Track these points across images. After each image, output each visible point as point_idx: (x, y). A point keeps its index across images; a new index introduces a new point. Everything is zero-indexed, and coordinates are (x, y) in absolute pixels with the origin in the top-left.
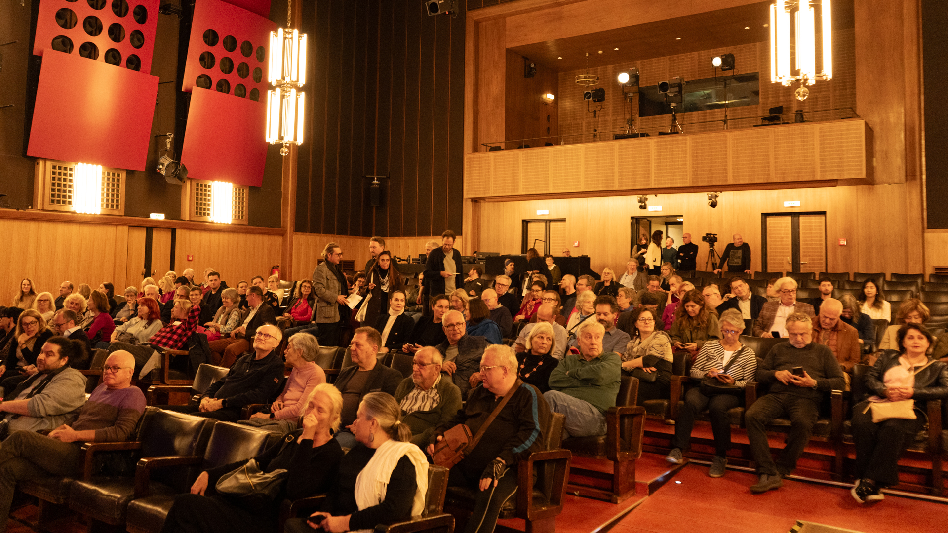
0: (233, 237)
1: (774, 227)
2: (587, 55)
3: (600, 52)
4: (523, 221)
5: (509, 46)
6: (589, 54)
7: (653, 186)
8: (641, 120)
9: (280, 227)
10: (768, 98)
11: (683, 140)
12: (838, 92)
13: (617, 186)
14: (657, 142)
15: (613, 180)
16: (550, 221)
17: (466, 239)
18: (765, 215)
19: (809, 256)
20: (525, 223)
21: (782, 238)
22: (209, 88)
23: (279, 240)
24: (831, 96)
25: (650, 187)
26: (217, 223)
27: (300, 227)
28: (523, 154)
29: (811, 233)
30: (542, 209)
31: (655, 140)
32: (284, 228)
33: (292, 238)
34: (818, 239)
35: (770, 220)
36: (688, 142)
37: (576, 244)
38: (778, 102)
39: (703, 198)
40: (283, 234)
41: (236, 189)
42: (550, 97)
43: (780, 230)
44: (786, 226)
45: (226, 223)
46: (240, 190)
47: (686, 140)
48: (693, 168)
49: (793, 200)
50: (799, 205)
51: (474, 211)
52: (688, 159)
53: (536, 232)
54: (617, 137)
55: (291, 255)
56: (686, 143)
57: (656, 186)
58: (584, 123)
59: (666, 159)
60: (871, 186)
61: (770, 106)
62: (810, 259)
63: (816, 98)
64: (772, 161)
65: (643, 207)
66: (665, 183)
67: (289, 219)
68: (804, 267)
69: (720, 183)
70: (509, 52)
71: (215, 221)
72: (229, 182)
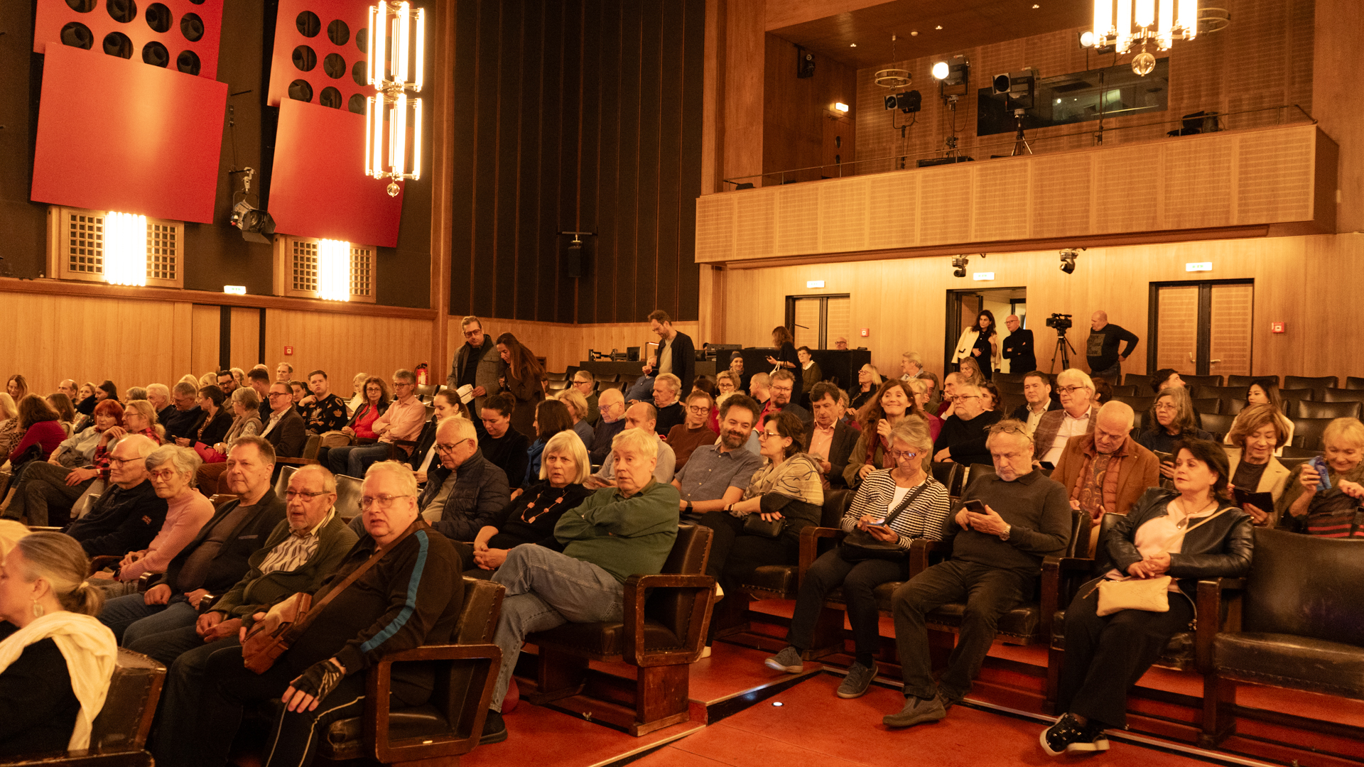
0: (355, 322)
1: (1170, 304)
2: (894, 39)
3: (914, 33)
4: (788, 298)
5: (771, 27)
6: (897, 37)
7: (973, 240)
8: (981, 140)
9: (429, 308)
10: (1182, 99)
11: (1021, 165)
12: (1297, 86)
13: (919, 240)
14: (981, 170)
15: (913, 230)
16: (828, 297)
17: (704, 325)
18: (1156, 286)
19: (1225, 350)
20: (791, 301)
21: (1183, 322)
22: (309, 100)
23: (425, 327)
24: (1286, 93)
25: (968, 241)
26: (327, 300)
27: (457, 308)
28: (780, 193)
29: (1229, 314)
30: (815, 279)
31: (979, 167)
32: (434, 308)
33: (445, 325)
34: (1241, 323)
35: (1164, 293)
36: (1029, 168)
37: (864, 333)
38: (1198, 106)
39: (1051, 260)
40: (433, 318)
41: (356, 251)
42: (841, 108)
43: (1179, 310)
44: (1188, 304)
45: (341, 300)
46: (362, 252)
47: (1026, 165)
48: (1035, 209)
49: (1201, 261)
50: (1211, 269)
51: (717, 284)
52: (1028, 196)
53: (807, 313)
54: (923, 164)
55: (445, 348)
56: (1025, 171)
57: (978, 240)
58: (894, 147)
59: (995, 196)
60: (1331, 236)
61: (1184, 112)
62: (1225, 356)
63: (1262, 97)
64: (1161, 197)
65: (960, 274)
66: (991, 235)
67: (441, 296)
68: (1216, 368)
69: (1077, 233)
70: (770, 36)
71: (324, 298)
72: (344, 240)
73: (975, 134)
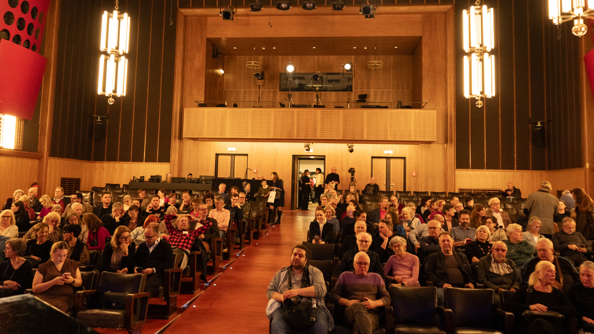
0: (15, 160)
1: (377, 164)
2: (254, 49)
3: (264, 48)
4: (216, 154)
5: (209, 36)
6: (256, 49)
7: (319, 138)
8: (281, 93)
9: (37, 152)
10: (357, 88)
11: (338, 112)
12: (395, 89)
13: (296, 136)
14: (322, 112)
15: (293, 132)
16: (235, 155)
17: (174, 165)
18: (373, 157)
19: (395, 181)
21: (381, 171)
23: (36, 162)
24: (391, 91)
25: (317, 138)
26: (5, 149)
27: (53, 153)
29: (396, 169)
30: (232, 147)
31: (321, 110)
32: (40, 152)
33: (47, 161)
34: (400, 172)
35: (374, 160)
36: (341, 113)
37: (255, 171)
38: (363, 92)
39: (344, 147)
40: (40, 158)
41: (19, 122)
42: (221, 72)
43: (380, 167)
44: (383, 165)
45: (9, 148)
46: (21, 122)
47: (339, 112)
48: (343, 129)
49: (388, 150)
50: (392, 153)
51: (180, 146)
52: (341, 123)
53: (224, 162)
55: (46, 174)
56: (339, 114)
57: (321, 138)
59: (327, 122)
60: (429, 145)
61: (358, 94)
62: (395, 183)
63: (384, 92)
65: (308, 150)
66: (326, 137)
67: (46, 146)
68: (392, 187)
69: (359, 139)
70: (208, 40)
71: (4, 147)
72: (14, 116)
73: (279, 90)
